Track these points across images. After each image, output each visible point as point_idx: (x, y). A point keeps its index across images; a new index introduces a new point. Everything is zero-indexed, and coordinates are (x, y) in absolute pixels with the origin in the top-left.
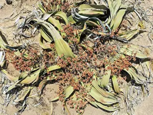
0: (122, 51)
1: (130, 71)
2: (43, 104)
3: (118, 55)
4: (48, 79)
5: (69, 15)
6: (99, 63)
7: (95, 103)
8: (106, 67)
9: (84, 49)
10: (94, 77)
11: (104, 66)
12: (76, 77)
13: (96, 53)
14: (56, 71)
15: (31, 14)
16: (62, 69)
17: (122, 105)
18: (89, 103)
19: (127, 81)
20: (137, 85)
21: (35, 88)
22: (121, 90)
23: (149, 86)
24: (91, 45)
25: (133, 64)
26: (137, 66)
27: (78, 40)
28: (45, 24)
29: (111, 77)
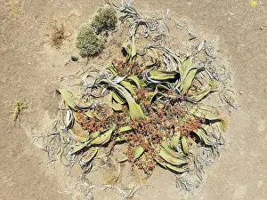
0: (192, 111)
1: (199, 132)
2: (110, 165)
3: (187, 117)
4: (118, 139)
5: (140, 78)
6: (168, 124)
7: (164, 164)
8: (176, 129)
9: (155, 110)
10: (164, 138)
11: (173, 127)
12: (146, 138)
13: (165, 114)
14: (127, 132)
15: (101, 73)
16: (133, 130)
17: (191, 166)
18: (158, 164)
19: (197, 142)
20: (207, 146)
21: (102, 149)
22: (191, 151)
23: (219, 147)
24: (161, 106)
25: (203, 125)
26: (206, 127)
27: (149, 103)
28: (117, 87)
29: (180, 138)
